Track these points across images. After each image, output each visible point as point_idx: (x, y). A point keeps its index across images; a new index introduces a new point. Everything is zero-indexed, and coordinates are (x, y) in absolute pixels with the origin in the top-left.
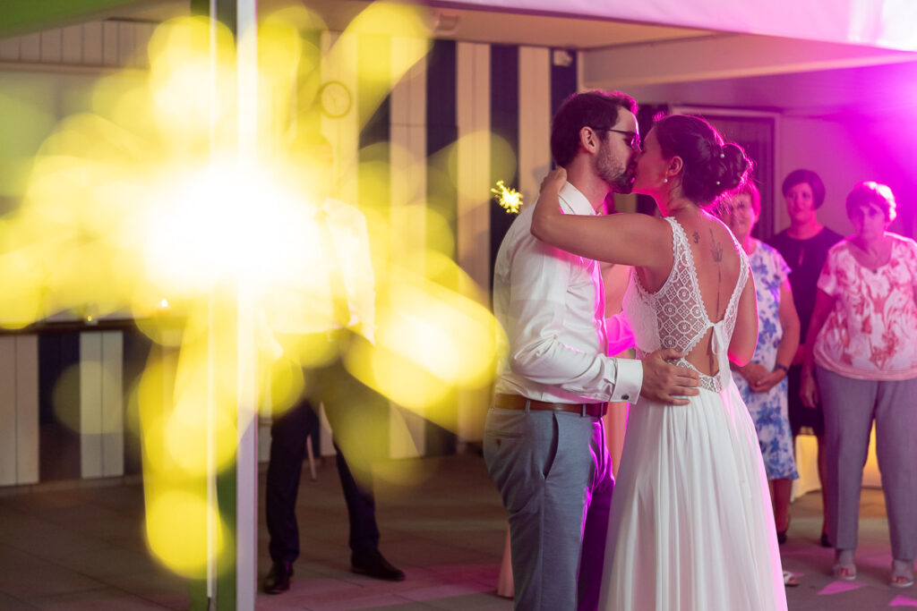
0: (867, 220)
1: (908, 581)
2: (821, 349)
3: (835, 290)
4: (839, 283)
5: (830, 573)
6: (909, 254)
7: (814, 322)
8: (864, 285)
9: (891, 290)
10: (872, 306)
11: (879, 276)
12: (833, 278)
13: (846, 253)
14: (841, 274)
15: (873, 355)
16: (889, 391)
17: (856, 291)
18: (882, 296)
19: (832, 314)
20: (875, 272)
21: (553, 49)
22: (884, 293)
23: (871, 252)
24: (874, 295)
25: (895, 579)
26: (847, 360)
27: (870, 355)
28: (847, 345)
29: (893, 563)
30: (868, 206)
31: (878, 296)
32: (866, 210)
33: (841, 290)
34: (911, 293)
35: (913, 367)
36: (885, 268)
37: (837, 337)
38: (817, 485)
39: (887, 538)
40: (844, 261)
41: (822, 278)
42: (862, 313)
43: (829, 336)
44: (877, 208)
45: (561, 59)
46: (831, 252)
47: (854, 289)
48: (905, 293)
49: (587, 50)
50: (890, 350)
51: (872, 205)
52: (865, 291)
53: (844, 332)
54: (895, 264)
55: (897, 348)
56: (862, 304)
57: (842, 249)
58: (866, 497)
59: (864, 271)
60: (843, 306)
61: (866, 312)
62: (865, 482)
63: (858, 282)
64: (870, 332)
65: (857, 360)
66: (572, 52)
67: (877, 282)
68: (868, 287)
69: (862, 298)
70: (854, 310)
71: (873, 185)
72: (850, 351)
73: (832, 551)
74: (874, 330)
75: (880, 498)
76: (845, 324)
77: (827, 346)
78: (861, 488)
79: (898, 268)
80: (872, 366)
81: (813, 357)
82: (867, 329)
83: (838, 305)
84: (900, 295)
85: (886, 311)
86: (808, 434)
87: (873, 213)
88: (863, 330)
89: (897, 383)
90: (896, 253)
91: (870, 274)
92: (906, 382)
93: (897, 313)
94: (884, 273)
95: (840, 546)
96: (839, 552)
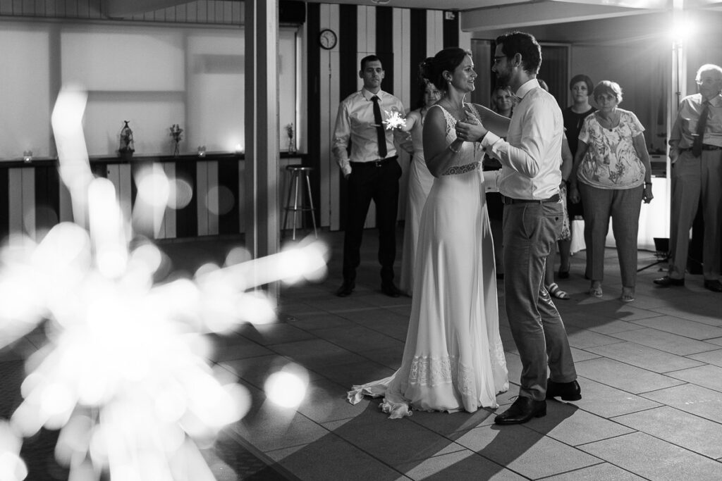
0: (607, 101)
1: (631, 299)
2: (582, 173)
3: (588, 141)
4: (591, 137)
5: (589, 294)
6: (630, 120)
7: (577, 157)
8: (604, 138)
9: (620, 140)
10: (610, 150)
11: (613, 133)
12: (588, 133)
13: (594, 120)
14: (592, 132)
15: (611, 176)
16: (620, 195)
17: (600, 141)
18: (615, 143)
19: (588, 153)
20: (611, 130)
21: (445, 11)
22: (616, 142)
23: (608, 118)
24: (611, 143)
25: (624, 297)
26: (596, 179)
27: (609, 176)
28: (596, 171)
29: (623, 289)
30: (607, 93)
31: (613, 143)
32: (606, 96)
33: (592, 141)
34: (631, 141)
35: (633, 182)
36: (616, 128)
37: (590, 166)
38: (585, 247)
39: (620, 275)
40: (593, 124)
41: (581, 133)
42: (604, 154)
43: (586, 166)
44: (612, 95)
45: (449, 16)
46: (586, 120)
47: (599, 140)
48: (628, 142)
49: (464, 11)
50: (620, 173)
51: (609, 93)
52: (605, 141)
53: (594, 163)
54: (622, 126)
55: (624, 172)
56: (604, 148)
57: (592, 118)
58: (608, 254)
59: (605, 130)
60: (593, 149)
61: (606, 153)
62: (607, 245)
63: (601, 136)
64: (609, 164)
65: (601, 179)
66: (455, 12)
67: (612, 136)
68: (607, 139)
69: (604, 145)
70: (599, 152)
71: (608, 83)
72: (597, 174)
73: (590, 281)
74: (611, 162)
75: (615, 253)
76: (594, 159)
77: (585, 171)
78: (605, 247)
79: (624, 128)
80: (611, 182)
81: (577, 177)
82: (608, 162)
83: (590, 149)
84: (625, 143)
85: (617, 152)
86: (579, 219)
87: (610, 97)
88: (605, 162)
89: (624, 190)
90: (622, 120)
91: (608, 131)
92: (629, 189)
93: (624, 153)
94: (616, 131)
95: (594, 278)
96: (593, 282)
